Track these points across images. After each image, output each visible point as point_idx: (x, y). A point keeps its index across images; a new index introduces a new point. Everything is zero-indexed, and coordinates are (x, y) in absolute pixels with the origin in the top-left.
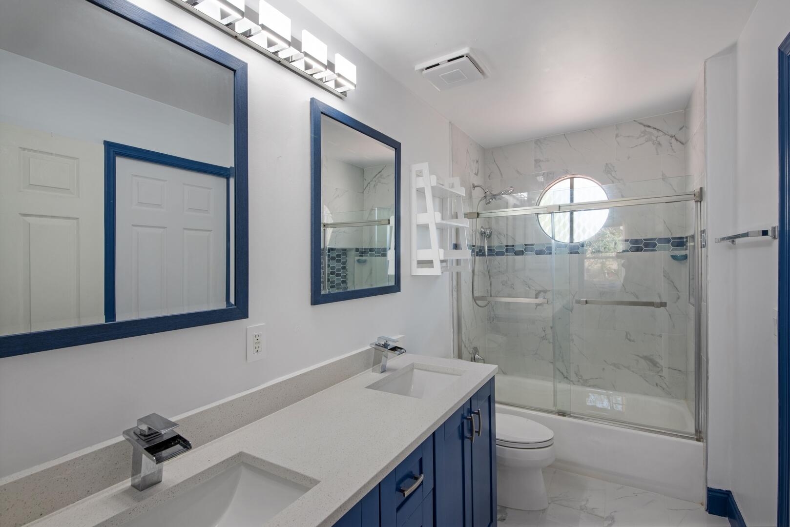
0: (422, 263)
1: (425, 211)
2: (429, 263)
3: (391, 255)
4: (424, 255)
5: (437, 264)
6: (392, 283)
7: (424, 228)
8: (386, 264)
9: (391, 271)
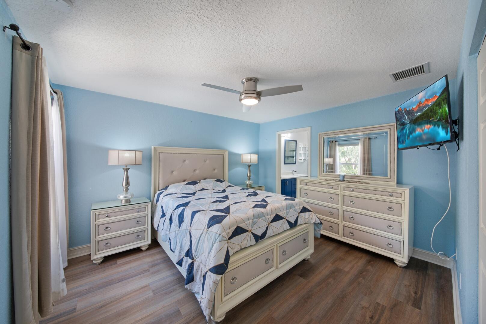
0: (300, 160)
1: (301, 151)
2: (301, 160)
3: (295, 158)
4: (300, 158)
5: (303, 160)
6: (295, 163)
7: (301, 154)
8: (294, 160)
9: (295, 161)
